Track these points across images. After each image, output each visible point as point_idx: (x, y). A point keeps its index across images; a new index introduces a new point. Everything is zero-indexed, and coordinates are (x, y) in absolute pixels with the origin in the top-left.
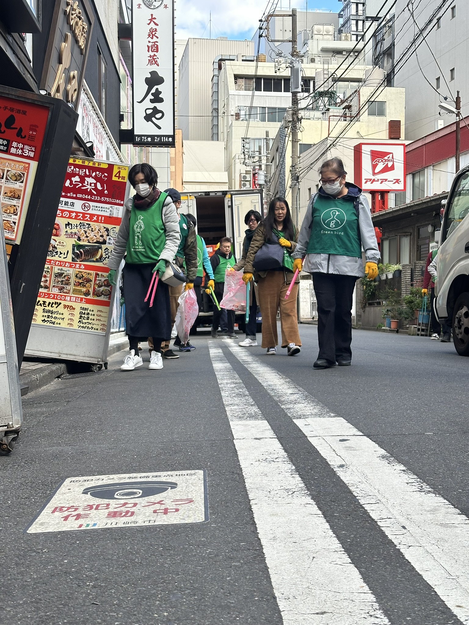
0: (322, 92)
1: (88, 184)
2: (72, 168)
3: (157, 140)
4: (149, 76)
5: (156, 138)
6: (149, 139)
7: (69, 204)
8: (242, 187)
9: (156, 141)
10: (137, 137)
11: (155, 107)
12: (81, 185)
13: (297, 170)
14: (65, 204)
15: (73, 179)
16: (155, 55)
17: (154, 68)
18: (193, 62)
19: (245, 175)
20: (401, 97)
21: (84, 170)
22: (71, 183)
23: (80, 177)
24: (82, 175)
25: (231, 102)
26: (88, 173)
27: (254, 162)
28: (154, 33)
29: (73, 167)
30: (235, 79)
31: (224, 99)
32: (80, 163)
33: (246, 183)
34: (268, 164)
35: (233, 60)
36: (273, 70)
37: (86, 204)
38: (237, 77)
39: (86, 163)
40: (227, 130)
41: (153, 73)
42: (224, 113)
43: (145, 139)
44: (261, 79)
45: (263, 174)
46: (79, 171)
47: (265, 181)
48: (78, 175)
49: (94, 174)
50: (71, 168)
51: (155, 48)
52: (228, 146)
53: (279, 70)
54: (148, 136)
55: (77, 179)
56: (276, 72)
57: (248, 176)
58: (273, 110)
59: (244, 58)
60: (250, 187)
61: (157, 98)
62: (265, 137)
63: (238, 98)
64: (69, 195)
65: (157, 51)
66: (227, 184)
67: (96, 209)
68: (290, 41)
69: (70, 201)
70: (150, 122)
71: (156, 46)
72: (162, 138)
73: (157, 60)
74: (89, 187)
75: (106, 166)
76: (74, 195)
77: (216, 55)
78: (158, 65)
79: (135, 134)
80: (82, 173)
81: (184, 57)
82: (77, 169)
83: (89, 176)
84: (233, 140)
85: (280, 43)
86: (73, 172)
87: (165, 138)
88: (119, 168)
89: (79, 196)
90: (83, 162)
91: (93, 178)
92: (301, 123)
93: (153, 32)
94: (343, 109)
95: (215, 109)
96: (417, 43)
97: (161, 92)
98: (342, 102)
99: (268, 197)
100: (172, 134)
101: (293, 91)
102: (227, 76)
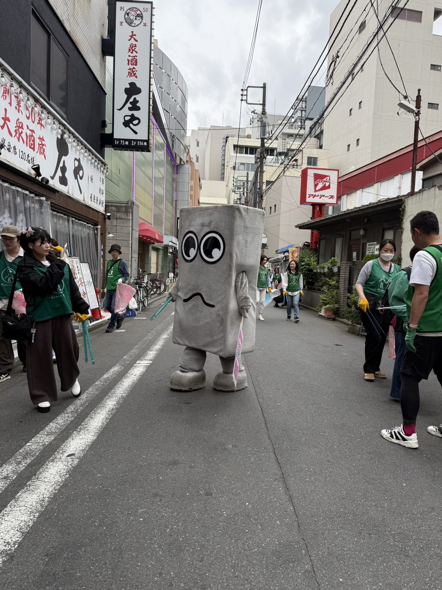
0: (281, 153)
3: (133, 144)
4: (128, 86)
5: (133, 142)
6: (127, 143)
10: (116, 141)
11: (133, 114)
13: (262, 191)
16: (134, 68)
17: (133, 79)
19: (236, 200)
20: (327, 155)
25: (231, 160)
28: (133, 48)
30: (234, 148)
31: (228, 158)
34: (247, 192)
40: (228, 175)
41: (132, 84)
43: (123, 143)
44: (248, 148)
51: (134, 61)
52: (228, 183)
53: (253, 122)
54: (125, 140)
61: (135, 107)
62: (246, 175)
65: (136, 65)
68: (261, 104)
70: (128, 128)
72: (138, 142)
73: (136, 72)
77: (225, 135)
78: (136, 77)
81: (208, 137)
85: (254, 105)
87: (140, 142)
94: (293, 161)
95: (223, 164)
97: (138, 102)
100: (147, 139)
101: (262, 137)
102: (229, 145)
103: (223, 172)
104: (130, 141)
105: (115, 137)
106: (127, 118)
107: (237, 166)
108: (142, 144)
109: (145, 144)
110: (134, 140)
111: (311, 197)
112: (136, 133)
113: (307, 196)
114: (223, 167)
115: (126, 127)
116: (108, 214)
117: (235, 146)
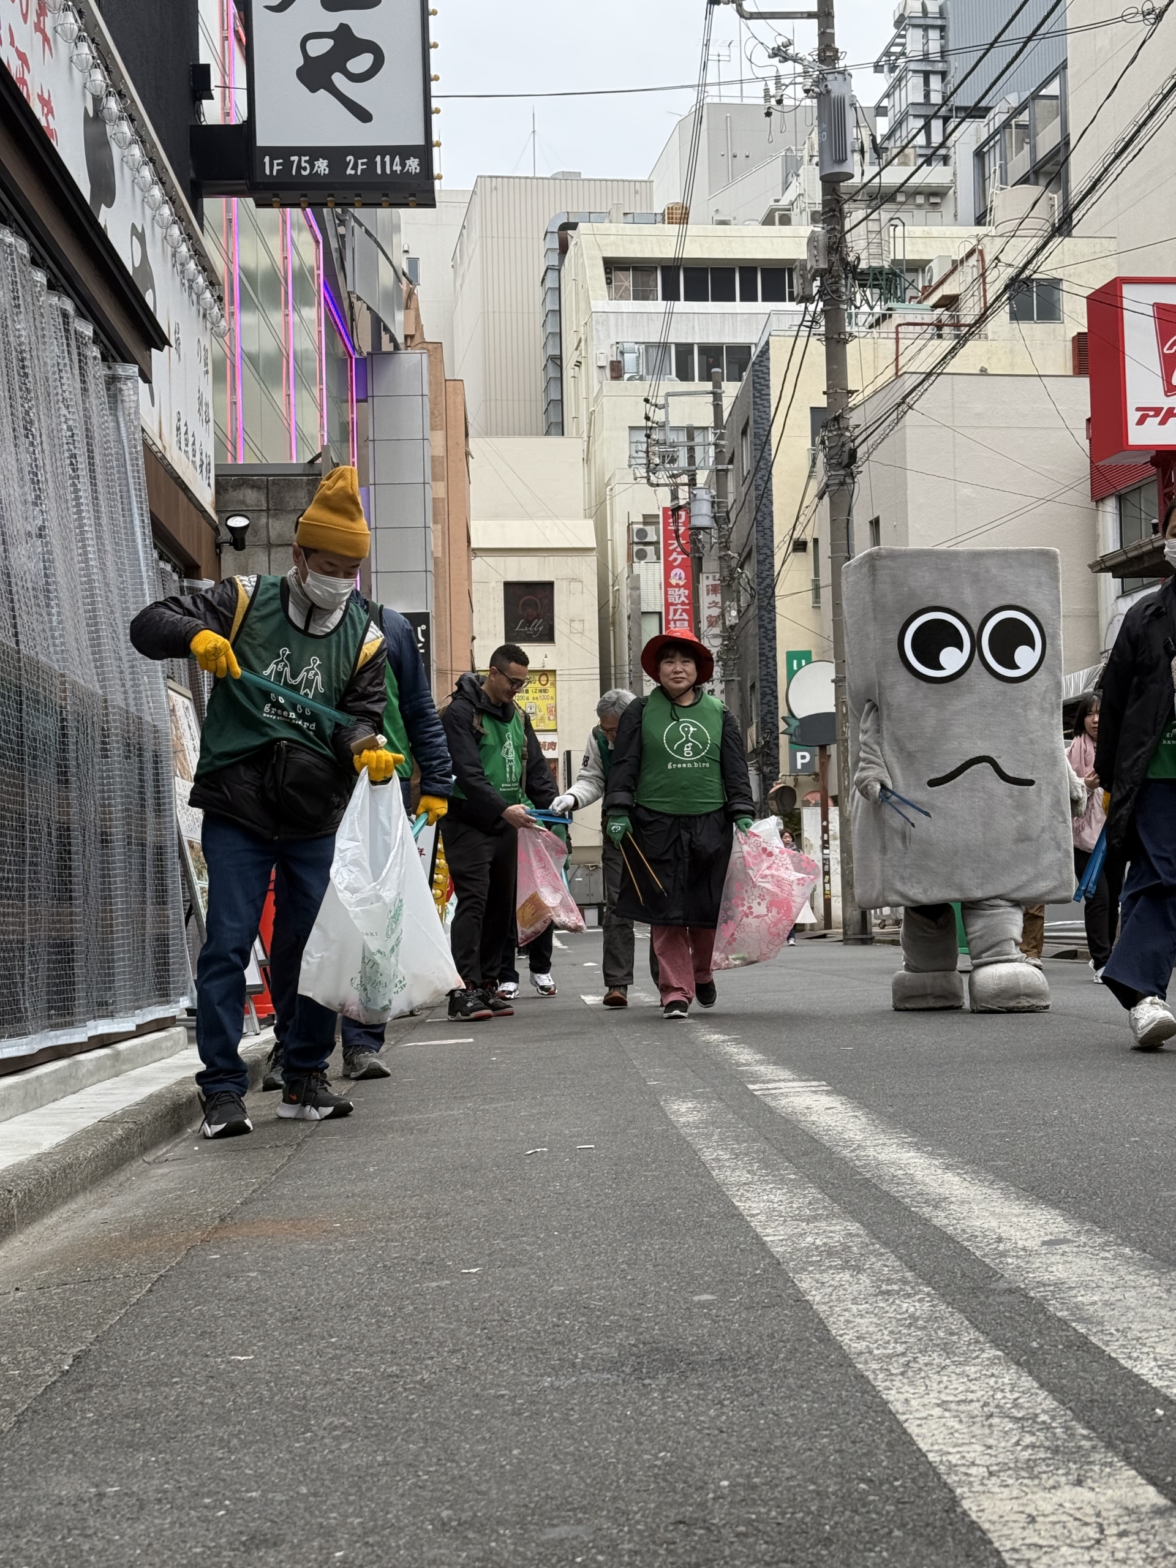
3: (354, 168)
5: (350, 158)
6: (322, 166)
8: (635, 559)
9: (350, 171)
10: (267, 159)
11: (344, 29)
19: (641, 526)
25: (597, 332)
30: (606, 273)
31: (578, 325)
33: (646, 548)
40: (588, 408)
42: (578, 364)
43: (302, 166)
44: (677, 267)
52: (592, 450)
53: (780, 102)
54: (315, 153)
57: (651, 530)
58: (711, 353)
60: (658, 558)
63: (617, 320)
66: (594, 553)
68: (810, 15)
70: (322, 92)
72: (378, 159)
77: (552, 215)
79: (260, 142)
81: (465, 231)
84: (605, 436)
87: (387, 158)
94: (935, 306)
95: (552, 359)
99: (724, 564)
100: (420, 141)
101: (828, 171)
102: (583, 263)
103: (554, 396)
104: (336, 155)
105: (262, 140)
106: (319, 48)
107: (629, 359)
108: (397, 168)
109: (413, 165)
110: (359, 152)
111: (1153, 422)
112: (364, 116)
113: (1133, 416)
114: (552, 372)
115: (313, 90)
116: (238, 522)
117: (612, 266)
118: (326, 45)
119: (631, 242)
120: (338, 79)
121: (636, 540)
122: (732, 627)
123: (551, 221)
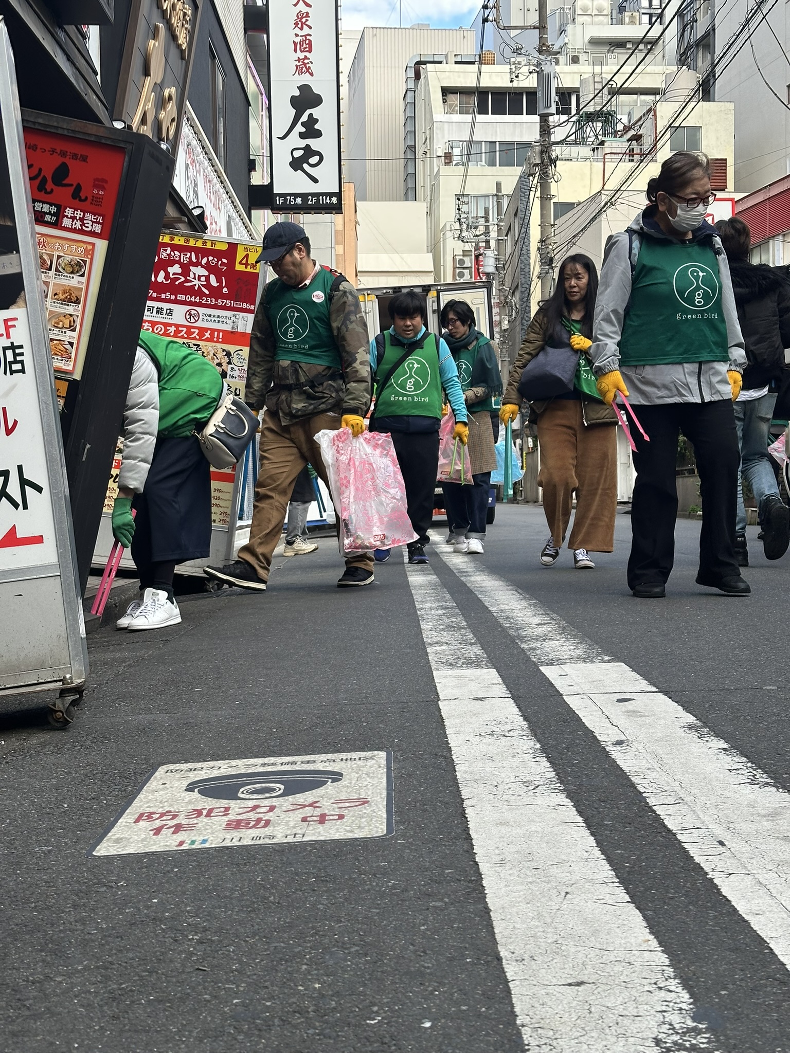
0: (591, 113)
1: (194, 278)
2: (168, 252)
3: (311, 201)
4: (297, 93)
5: (310, 197)
6: (299, 201)
7: (164, 312)
8: (457, 278)
9: (310, 203)
12: (183, 279)
13: (551, 247)
14: (158, 312)
15: (170, 270)
16: (306, 58)
17: (305, 79)
18: (371, 68)
19: (461, 257)
20: (726, 119)
21: (189, 254)
22: (167, 276)
23: (182, 266)
24: (186, 262)
25: (437, 134)
26: (194, 260)
27: (477, 236)
28: (304, 20)
29: (169, 250)
30: (443, 96)
31: (425, 129)
32: (182, 242)
33: (464, 271)
34: (500, 238)
35: (440, 62)
36: (507, 77)
37: (193, 312)
38: (446, 91)
39: (192, 243)
40: (431, 182)
41: (304, 89)
42: (425, 153)
43: (291, 201)
44: (487, 93)
45: (493, 255)
46: (180, 256)
47: (496, 267)
48: (179, 262)
49: (204, 261)
50: (166, 250)
51: (306, 45)
53: (517, 77)
54: (296, 195)
55: (176, 269)
56: (512, 81)
57: (466, 259)
58: (508, 146)
59: (459, 59)
60: (471, 277)
61: (311, 131)
62: (495, 192)
63: (449, 127)
64: (163, 296)
65: (310, 51)
66: (432, 274)
67: (209, 318)
68: (535, 28)
69: (165, 306)
71: (307, 42)
72: (321, 198)
73: (310, 65)
74: (196, 282)
75: (224, 247)
76: (173, 297)
78: (312, 74)
79: (275, 192)
80: (184, 259)
81: (356, 61)
82: (177, 253)
83: (197, 264)
84: (441, 199)
85: (519, 31)
86: (170, 257)
88: (246, 249)
89: (181, 297)
90: (187, 241)
91: (202, 266)
92: (555, 167)
93: (302, 18)
94: (628, 140)
95: (409, 147)
96: (753, 24)
97: (317, 121)
98: (627, 129)
99: (501, 294)
100: (337, 190)
101: (542, 112)
102: (429, 90)
103: (411, 171)
104: (304, 196)
106: (298, 154)
107: (456, 151)
108: (328, 201)
109: (334, 200)
110: (313, 195)
112: (315, 180)
114: (410, 156)
115: (296, 171)
118: (301, 152)
119: (459, 77)
120: (305, 166)
121: (458, 266)
122: (505, 330)
123: (411, 59)
